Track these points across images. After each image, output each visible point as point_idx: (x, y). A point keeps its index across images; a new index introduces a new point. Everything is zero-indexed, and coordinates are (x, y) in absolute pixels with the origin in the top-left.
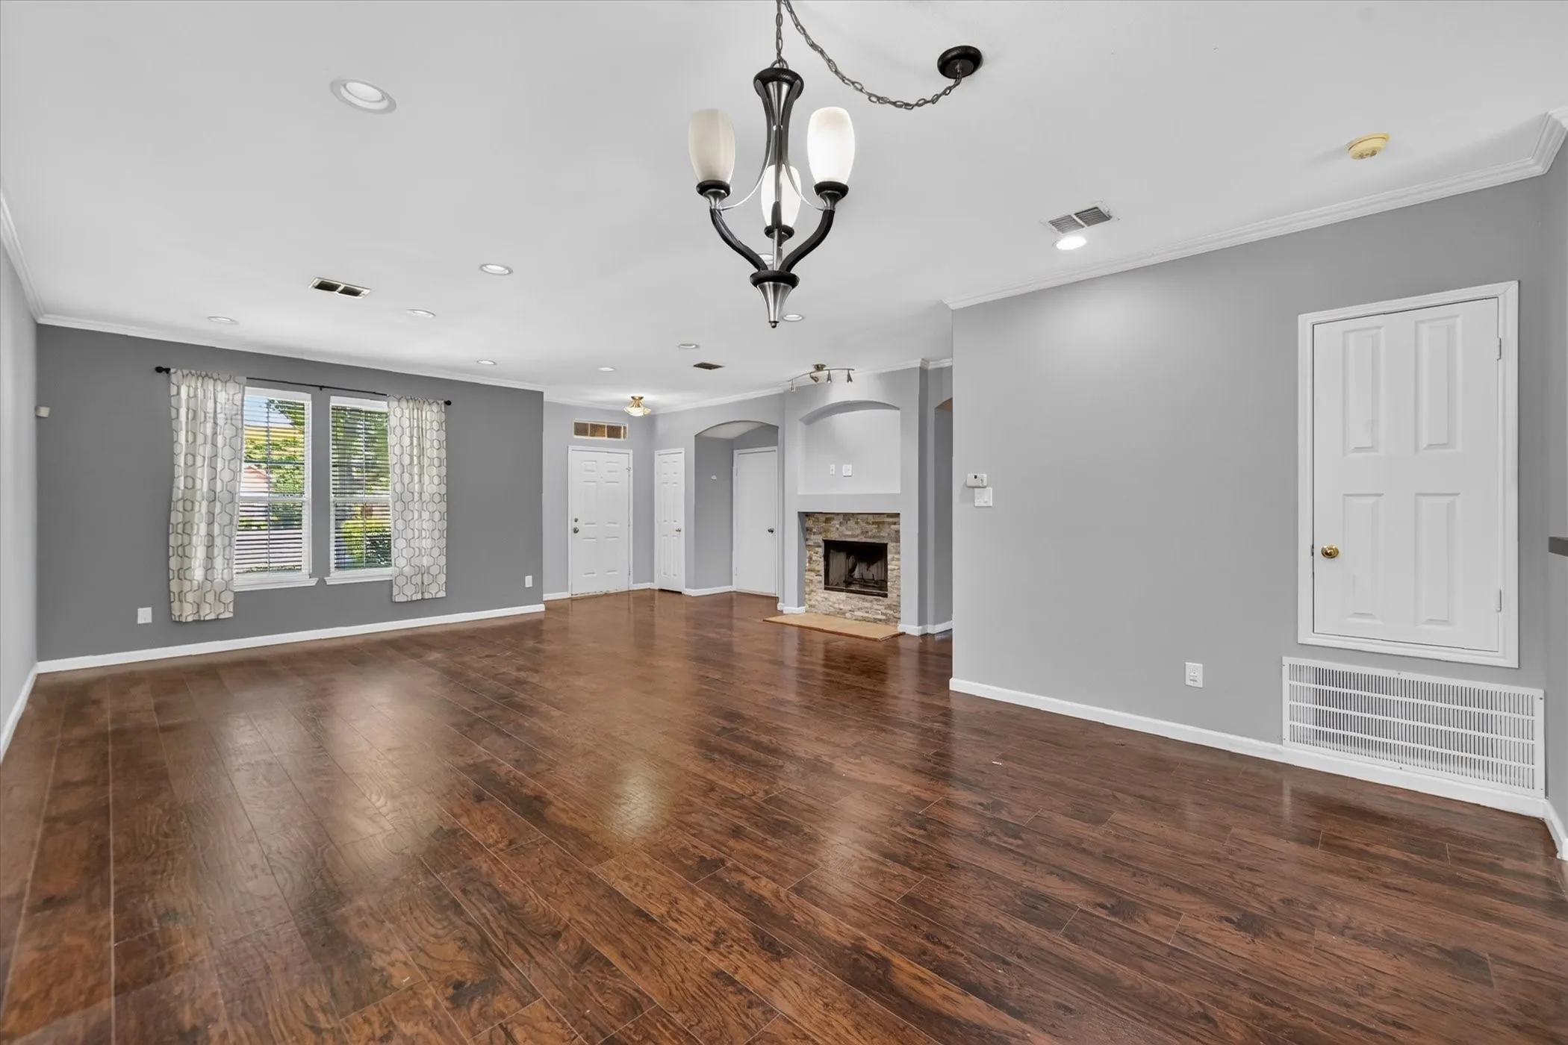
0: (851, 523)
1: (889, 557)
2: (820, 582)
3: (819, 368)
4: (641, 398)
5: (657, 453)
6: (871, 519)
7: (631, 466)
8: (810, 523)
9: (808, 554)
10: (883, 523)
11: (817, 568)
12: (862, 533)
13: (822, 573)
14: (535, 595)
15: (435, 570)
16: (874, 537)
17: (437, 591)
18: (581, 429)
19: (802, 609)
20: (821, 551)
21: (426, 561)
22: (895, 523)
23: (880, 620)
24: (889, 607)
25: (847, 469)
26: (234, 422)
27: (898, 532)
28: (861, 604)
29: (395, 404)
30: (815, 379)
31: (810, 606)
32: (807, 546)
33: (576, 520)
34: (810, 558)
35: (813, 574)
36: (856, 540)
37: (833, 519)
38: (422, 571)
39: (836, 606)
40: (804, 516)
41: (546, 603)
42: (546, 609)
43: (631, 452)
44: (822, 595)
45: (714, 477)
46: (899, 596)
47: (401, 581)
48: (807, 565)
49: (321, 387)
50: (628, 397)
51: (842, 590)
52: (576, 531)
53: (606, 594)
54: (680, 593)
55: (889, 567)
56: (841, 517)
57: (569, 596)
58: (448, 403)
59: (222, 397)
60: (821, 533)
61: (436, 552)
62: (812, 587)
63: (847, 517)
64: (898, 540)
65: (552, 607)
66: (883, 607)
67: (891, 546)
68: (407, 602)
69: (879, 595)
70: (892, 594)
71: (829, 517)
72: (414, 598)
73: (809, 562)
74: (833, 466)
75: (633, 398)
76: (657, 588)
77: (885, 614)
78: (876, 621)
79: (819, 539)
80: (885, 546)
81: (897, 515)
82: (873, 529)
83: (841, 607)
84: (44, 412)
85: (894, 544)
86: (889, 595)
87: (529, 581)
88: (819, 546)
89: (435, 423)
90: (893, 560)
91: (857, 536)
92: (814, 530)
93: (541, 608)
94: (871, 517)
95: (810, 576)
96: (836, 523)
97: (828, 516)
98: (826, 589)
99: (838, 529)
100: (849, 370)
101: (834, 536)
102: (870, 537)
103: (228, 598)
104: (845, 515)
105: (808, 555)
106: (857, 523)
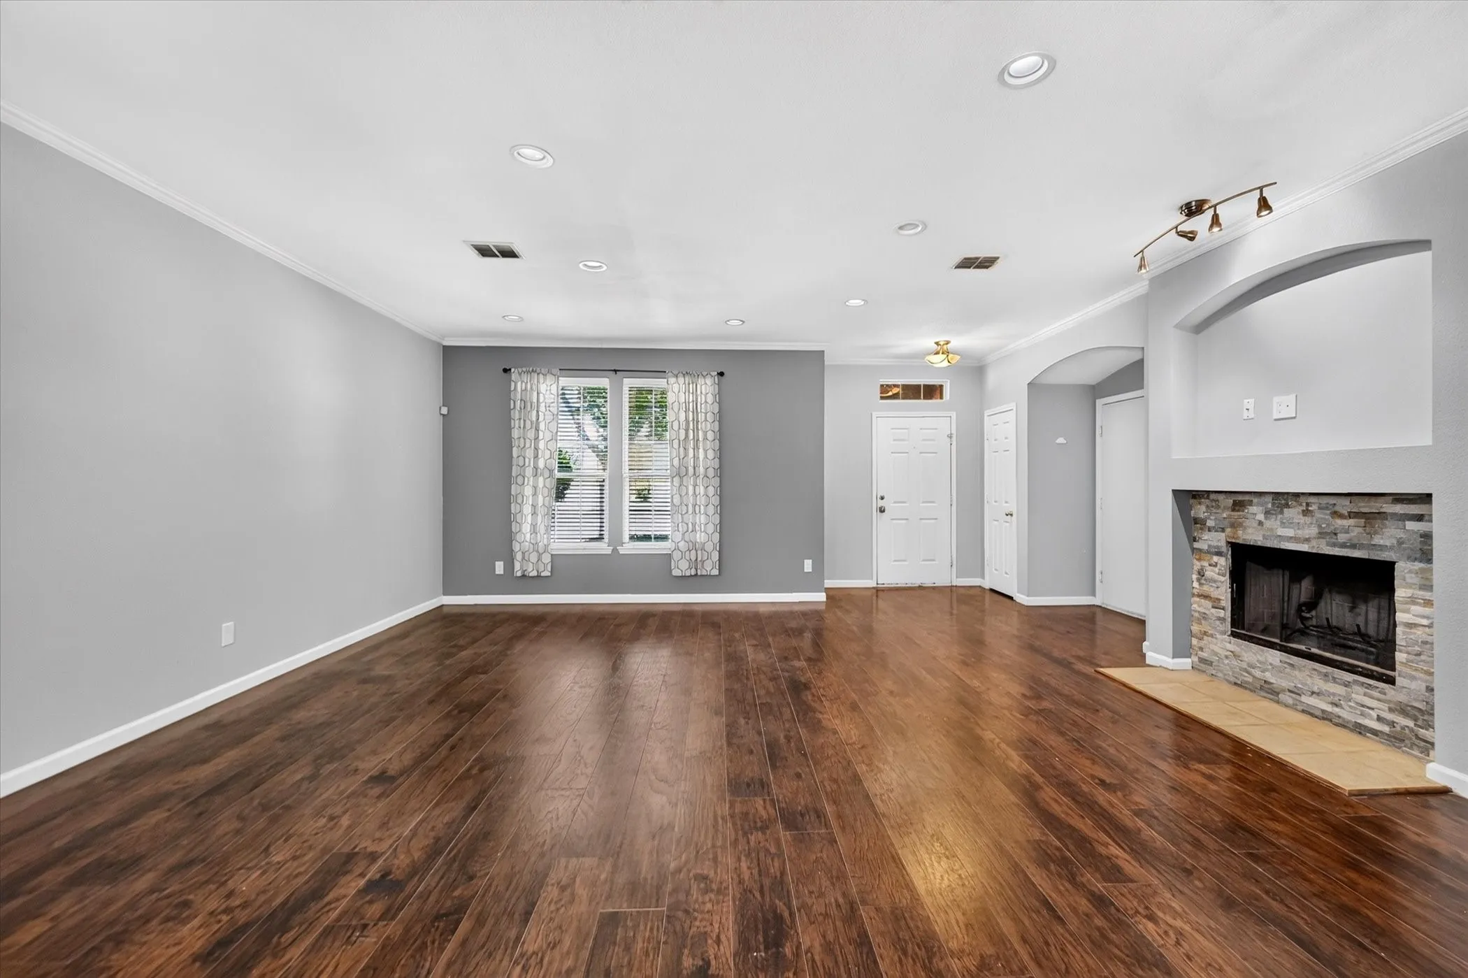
0: (1293, 513)
1: (1400, 593)
2: (1222, 620)
3: (1193, 209)
4: (948, 343)
5: (987, 413)
6: (1344, 506)
7: (954, 432)
8: (1200, 510)
9: (1197, 565)
10: (1381, 515)
11: (1215, 594)
12: (1322, 535)
13: (1226, 601)
14: (812, 583)
15: (709, 547)
16: (1353, 546)
17: (710, 568)
18: (887, 392)
19: (1186, 663)
20: (1224, 563)
21: (700, 537)
22: (1420, 518)
23: (1375, 733)
24: (1403, 710)
25: (1284, 405)
26: (551, 409)
27: (1427, 537)
28: (1319, 684)
29: (672, 380)
30: (1190, 236)
31: (1202, 660)
32: (1193, 549)
33: (882, 498)
34: (1201, 574)
35: (1208, 604)
36: (1304, 548)
37: (1251, 503)
38: (694, 547)
39: (1257, 673)
40: (1186, 499)
41: (827, 590)
42: (828, 597)
43: (954, 415)
44: (1229, 646)
45: (1061, 440)
46: (1430, 690)
47: (676, 555)
48: (1196, 584)
49: (616, 371)
50: (929, 344)
51: (1271, 645)
52: (882, 510)
53: (920, 586)
54: (1011, 598)
55: (1400, 617)
56: (1269, 499)
57: (871, 583)
58: (721, 374)
59: (543, 388)
60: (1223, 530)
61: (711, 528)
62: (1205, 627)
63: (1282, 500)
64: (1426, 556)
65: (835, 597)
66: (1385, 706)
67: (1405, 572)
68: (682, 576)
69: (1370, 675)
70: (1408, 684)
71: (1240, 500)
72: (688, 574)
73: (1198, 580)
74: (1249, 403)
75: (937, 343)
76: (987, 587)
77: (1392, 724)
78: (1360, 730)
79: (1218, 540)
80: (1389, 567)
81: (1427, 498)
82: (1350, 529)
83: (1268, 676)
84: (445, 411)
85: (1418, 565)
86: (1399, 680)
87: (808, 566)
88: (1219, 554)
89: (710, 395)
90: (1412, 601)
91: (1307, 540)
92: (1210, 523)
93: (821, 597)
94: (1346, 501)
95: (1199, 606)
96: (1256, 511)
97: (1240, 498)
98: (1234, 635)
99: (1260, 523)
100: (1261, 189)
101: (1252, 536)
102: (1343, 546)
103: (547, 559)
104: (1277, 495)
105: (1196, 568)
106: (1306, 512)
